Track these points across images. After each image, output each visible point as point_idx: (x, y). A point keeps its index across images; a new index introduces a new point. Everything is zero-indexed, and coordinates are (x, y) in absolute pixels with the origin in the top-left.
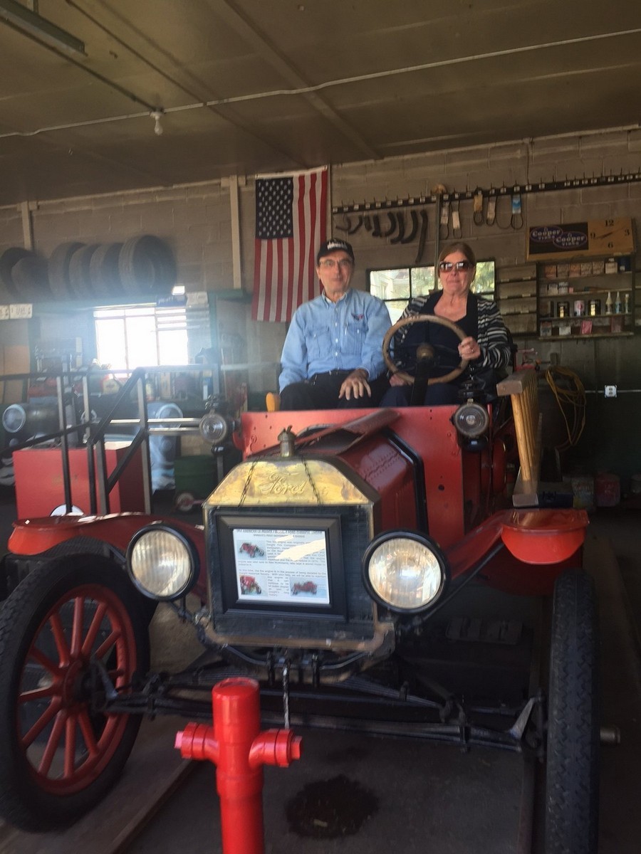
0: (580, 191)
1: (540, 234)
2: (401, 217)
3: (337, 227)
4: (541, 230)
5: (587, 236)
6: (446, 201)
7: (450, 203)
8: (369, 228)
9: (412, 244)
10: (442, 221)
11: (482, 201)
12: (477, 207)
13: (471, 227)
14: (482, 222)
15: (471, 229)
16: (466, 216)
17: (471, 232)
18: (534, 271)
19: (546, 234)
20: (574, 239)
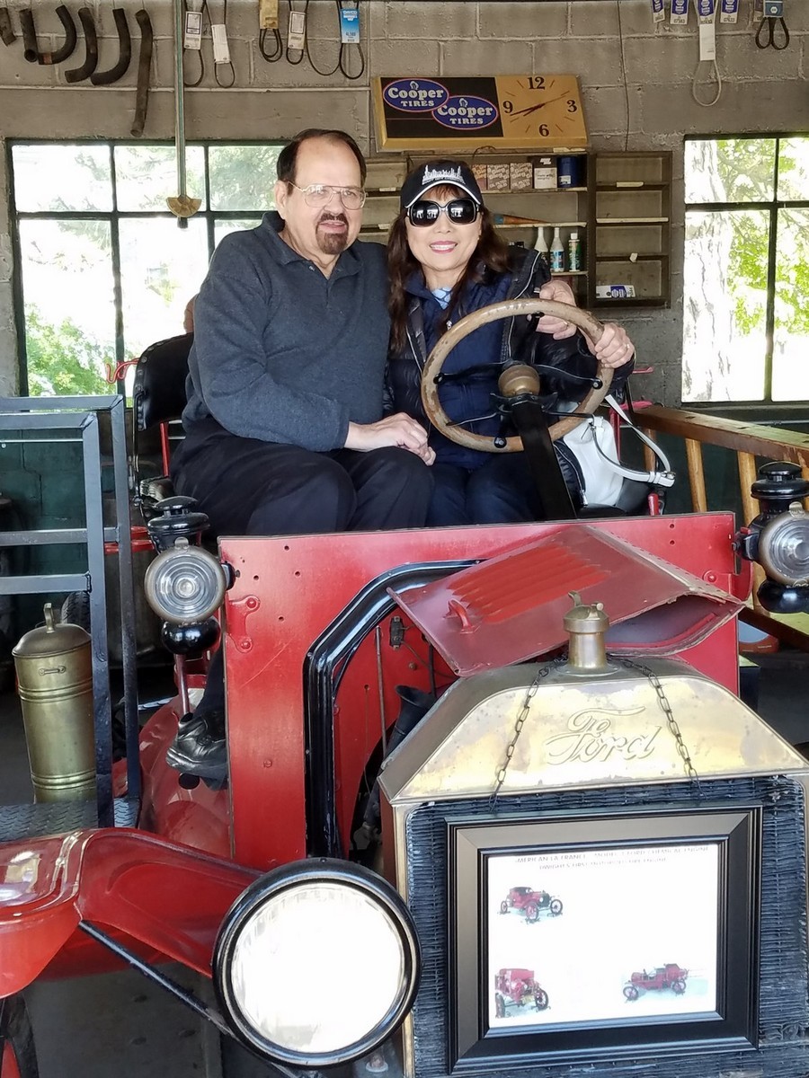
0: (475, 8)
1: (403, 94)
2: (88, 18)
4: (404, 84)
8: (10, 39)
9: (119, 87)
10: (187, 42)
11: (276, 6)
12: (267, 19)
13: (252, 63)
14: (278, 54)
15: (252, 68)
16: (241, 38)
17: (252, 76)
18: (400, 175)
19: (416, 95)
20: (472, 111)
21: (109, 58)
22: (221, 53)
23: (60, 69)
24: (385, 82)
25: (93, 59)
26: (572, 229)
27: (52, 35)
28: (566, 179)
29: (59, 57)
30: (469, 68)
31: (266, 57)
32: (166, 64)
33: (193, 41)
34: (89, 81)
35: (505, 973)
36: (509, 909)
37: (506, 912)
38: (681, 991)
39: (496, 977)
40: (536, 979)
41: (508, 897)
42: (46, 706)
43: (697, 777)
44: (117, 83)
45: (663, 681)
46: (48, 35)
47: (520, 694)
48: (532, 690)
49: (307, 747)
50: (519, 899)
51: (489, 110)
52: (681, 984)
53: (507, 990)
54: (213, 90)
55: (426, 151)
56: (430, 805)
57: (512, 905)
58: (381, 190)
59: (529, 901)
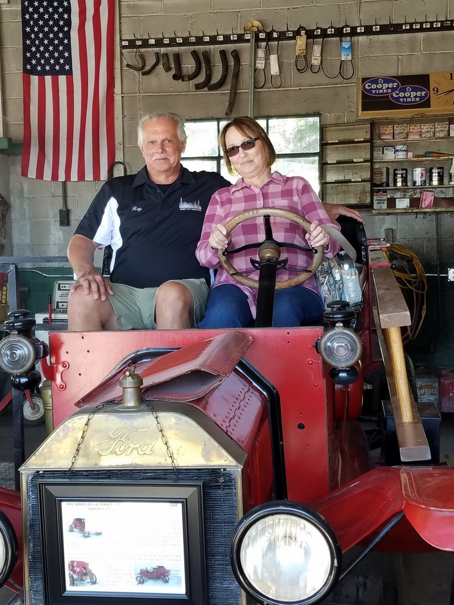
0: (421, 35)
1: (374, 86)
2: (207, 56)
3: (128, 66)
4: (375, 81)
5: (429, 91)
6: (262, 40)
7: (267, 44)
8: (168, 69)
9: (221, 91)
10: (257, 65)
11: (305, 43)
12: (299, 50)
13: (292, 74)
14: (306, 68)
15: (292, 77)
16: (286, 61)
17: (292, 81)
18: (368, 131)
19: (381, 87)
20: (413, 94)
21: (217, 75)
22: (274, 69)
23: (192, 83)
24: (364, 80)
25: (209, 77)
27: (189, 65)
29: (192, 77)
30: (416, 69)
31: (299, 71)
32: (247, 77)
33: (260, 65)
34: (206, 89)
35: (73, 563)
36: (74, 530)
37: (72, 531)
38: (166, 582)
39: (69, 565)
40: (90, 567)
41: (73, 523)
44: (221, 89)
46: (187, 66)
50: (79, 524)
51: (423, 93)
52: (167, 578)
53: (75, 572)
54: (270, 90)
56: (40, 472)
57: (75, 528)
58: (355, 140)
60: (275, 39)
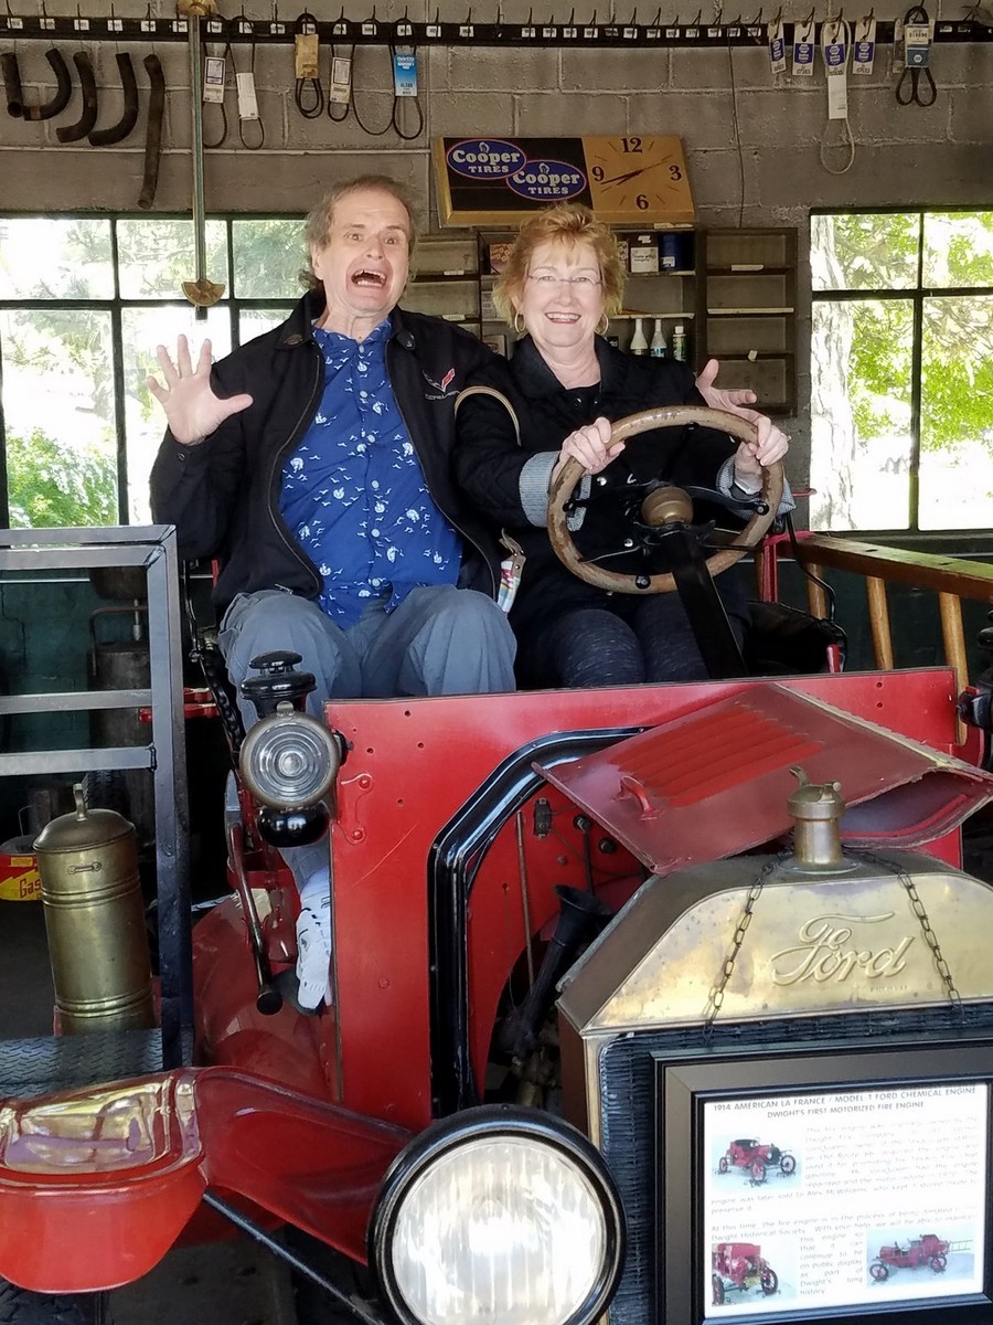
0: (558, 53)
1: (471, 158)
2: (84, 64)
4: (472, 146)
5: (586, 173)
6: (215, 38)
7: (228, 47)
9: (122, 148)
10: (206, 94)
11: (316, 52)
12: (305, 66)
13: (286, 120)
14: (318, 109)
15: (286, 125)
16: (272, 89)
17: (287, 135)
18: (468, 255)
19: (486, 160)
20: (555, 179)
21: (112, 112)
22: (248, 106)
23: (51, 125)
24: (449, 142)
25: (91, 113)
26: (677, 321)
27: (41, 84)
28: (670, 261)
29: (49, 112)
30: (550, 127)
31: (305, 113)
32: (181, 120)
33: (215, 93)
34: (85, 140)
35: (724, 1249)
36: (730, 1168)
37: (726, 1171)
38: (940, 1269)
39: (714, 1254)
40: (764, 1255)
41: (728, 1152)
42: (75, 912)
43: (960, 1000)
44: (121, 144)
45: (916, 879)
46: (34, 84)
47: (740, 895)
48: (755, 891)
49: (431, 962)
50: (742, 1154)
51: (575, 178)
52: (941, 1260)
53: (727, 1270)
54: (238, 152)
55: (500, 227)
56: (629, 1036)
57: (733, 1163)
58: (446, 273)
59: (753, 1158)
60: (245, 38)
